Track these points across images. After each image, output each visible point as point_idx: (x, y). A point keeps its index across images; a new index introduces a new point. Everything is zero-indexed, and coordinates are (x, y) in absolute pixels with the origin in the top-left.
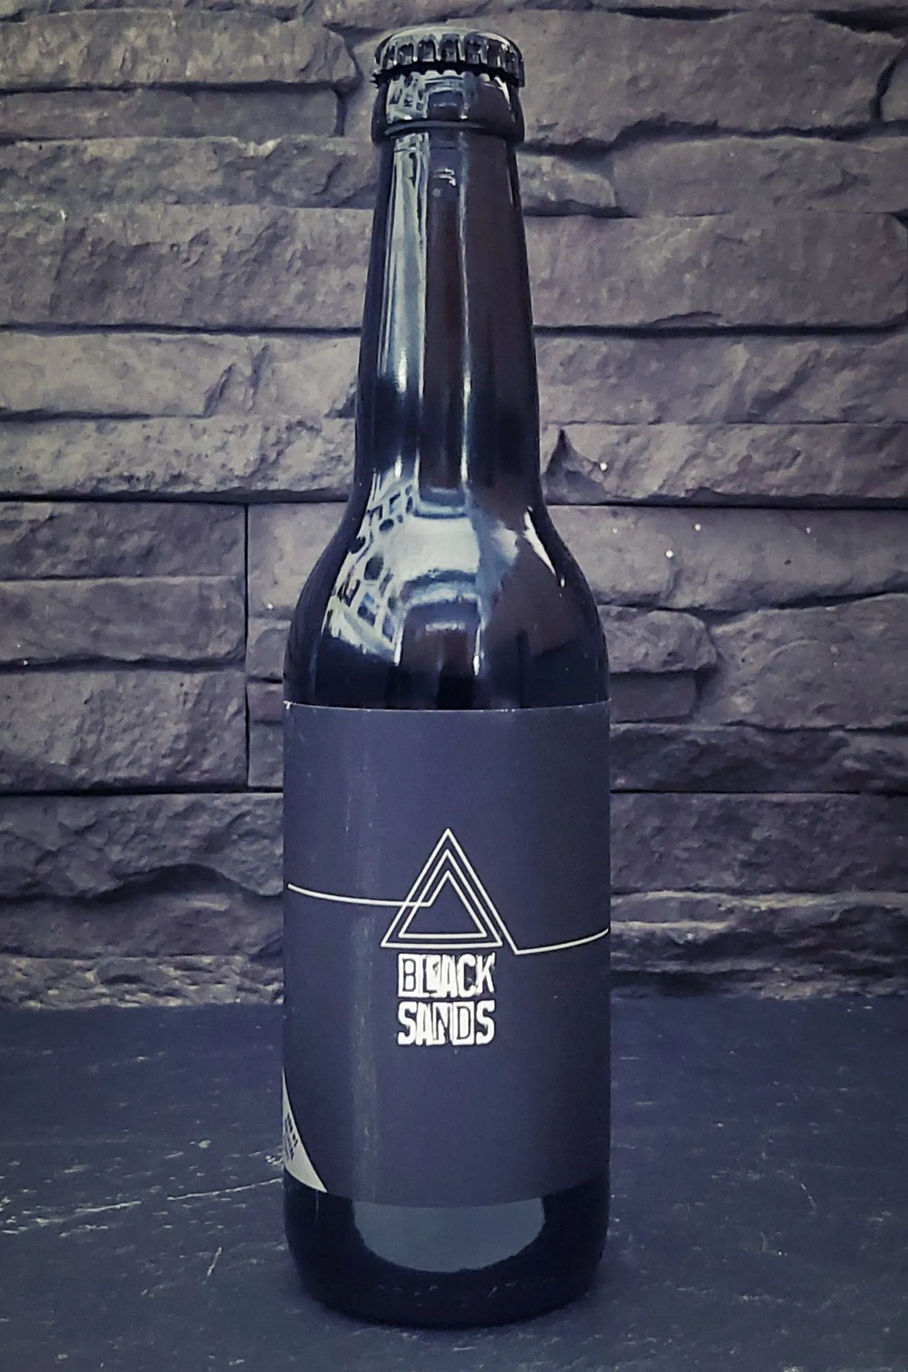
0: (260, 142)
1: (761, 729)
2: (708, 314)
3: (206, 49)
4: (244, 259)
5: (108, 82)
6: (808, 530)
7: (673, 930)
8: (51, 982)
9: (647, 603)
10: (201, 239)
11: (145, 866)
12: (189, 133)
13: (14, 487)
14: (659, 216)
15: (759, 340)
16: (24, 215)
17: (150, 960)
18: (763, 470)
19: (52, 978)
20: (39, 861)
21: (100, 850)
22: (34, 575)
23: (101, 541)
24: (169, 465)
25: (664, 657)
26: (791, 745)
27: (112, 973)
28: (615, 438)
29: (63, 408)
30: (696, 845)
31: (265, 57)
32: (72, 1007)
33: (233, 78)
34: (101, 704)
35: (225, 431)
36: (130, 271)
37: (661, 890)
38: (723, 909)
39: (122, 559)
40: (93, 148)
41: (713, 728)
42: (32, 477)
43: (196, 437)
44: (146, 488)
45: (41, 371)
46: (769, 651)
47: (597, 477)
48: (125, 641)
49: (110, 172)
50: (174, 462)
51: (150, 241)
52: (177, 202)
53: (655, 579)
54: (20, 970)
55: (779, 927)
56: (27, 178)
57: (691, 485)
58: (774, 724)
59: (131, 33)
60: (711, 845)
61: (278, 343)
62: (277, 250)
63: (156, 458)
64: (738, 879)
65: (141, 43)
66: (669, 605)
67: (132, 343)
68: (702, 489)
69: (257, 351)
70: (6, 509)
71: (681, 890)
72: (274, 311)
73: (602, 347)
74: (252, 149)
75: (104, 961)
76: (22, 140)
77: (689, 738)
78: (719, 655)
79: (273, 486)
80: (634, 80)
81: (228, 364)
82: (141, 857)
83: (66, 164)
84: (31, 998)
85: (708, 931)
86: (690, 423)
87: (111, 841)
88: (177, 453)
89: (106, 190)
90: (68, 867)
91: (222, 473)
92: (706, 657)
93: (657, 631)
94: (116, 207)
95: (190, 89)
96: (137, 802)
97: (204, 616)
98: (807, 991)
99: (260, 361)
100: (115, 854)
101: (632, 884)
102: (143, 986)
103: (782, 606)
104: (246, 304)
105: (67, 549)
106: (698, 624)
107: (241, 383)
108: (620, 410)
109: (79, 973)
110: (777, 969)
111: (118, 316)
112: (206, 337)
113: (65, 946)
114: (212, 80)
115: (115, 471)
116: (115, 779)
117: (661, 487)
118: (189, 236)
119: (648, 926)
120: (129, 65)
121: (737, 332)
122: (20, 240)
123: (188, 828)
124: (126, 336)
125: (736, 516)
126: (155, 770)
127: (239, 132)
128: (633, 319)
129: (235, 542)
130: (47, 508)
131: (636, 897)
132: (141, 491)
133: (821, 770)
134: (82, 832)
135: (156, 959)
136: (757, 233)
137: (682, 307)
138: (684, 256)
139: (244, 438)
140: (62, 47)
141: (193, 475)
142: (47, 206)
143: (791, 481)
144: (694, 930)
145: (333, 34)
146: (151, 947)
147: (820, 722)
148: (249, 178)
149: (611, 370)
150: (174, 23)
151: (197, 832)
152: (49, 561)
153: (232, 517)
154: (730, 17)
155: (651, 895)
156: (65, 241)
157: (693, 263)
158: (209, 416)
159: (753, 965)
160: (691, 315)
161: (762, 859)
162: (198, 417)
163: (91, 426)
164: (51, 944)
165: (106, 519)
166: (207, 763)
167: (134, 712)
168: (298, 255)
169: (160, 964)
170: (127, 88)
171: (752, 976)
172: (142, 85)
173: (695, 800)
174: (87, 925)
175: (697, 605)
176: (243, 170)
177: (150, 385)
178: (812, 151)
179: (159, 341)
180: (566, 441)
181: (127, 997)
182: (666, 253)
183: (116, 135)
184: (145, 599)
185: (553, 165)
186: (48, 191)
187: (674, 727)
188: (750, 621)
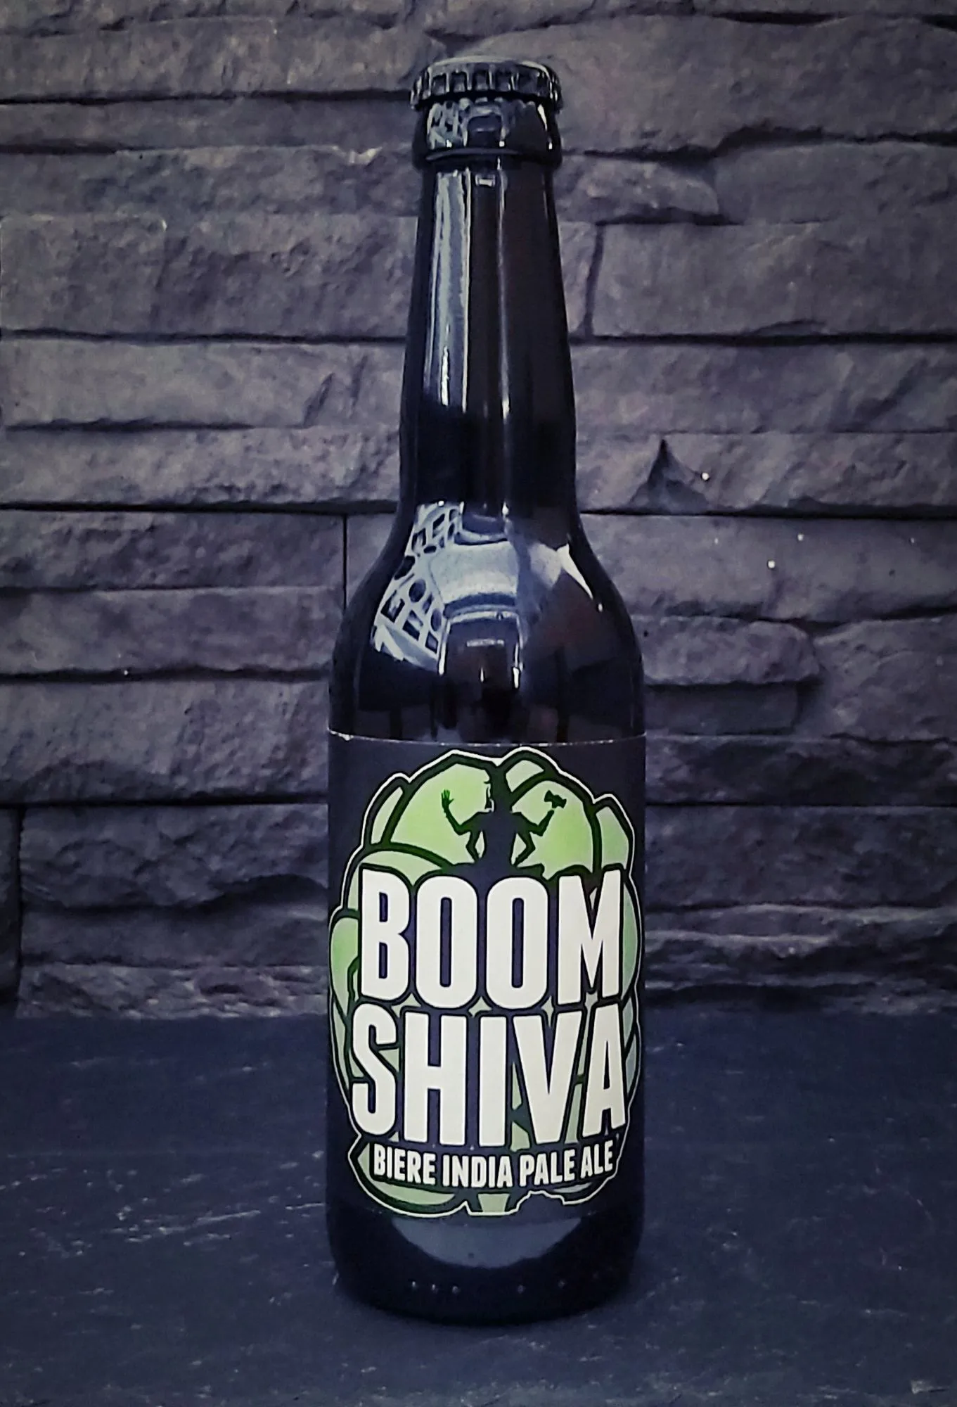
0: (360, 152)
1: (864, 741)
2: (812, 322)
3: (307, 57)
4: (344, 268)
5: (208, 89)
6: (913, 541)
7: (774, 944)
8: (152, 991)
9: (748, 614)
10: (302, 248)
11: (245, 876)
12: (288, 141)
13: (115, 497)
14: (762, 223)
15: (863, 349)
16: (126, 224)
17: (249, 970)
18: (867, 480)
19: (152, 988)
20: (138, 871)
21: (200, 860)
22: (135, 585)
23: (201, 552)
24: (269, 476)
25: (766, 669)
26: (894, 758)
27: (213, 983)
28: (716, 448)
29: (164, 417)
30: (796, 858)
31: (366, 67)
32: (172, 1017)
33: (335, 86)
34: (202, 713)
35: (325, 441)
36: (230, 280)
37: (761, 903)
38: (824, 922)
39: (220, 569)
40: (195, 157)
41: (816, 740)
42: (132, 488)
43: (296, 447)
44: (247, 499)
45: (142, 380)
46: (873, 662)
47: (699, 487)
48: (225, 652)
49: (210, 181)
50: (275, 472)
51: (250, 249)
52: (277, 212)
53: (755, 590)
54: (120, 979)
55: (883, 942)
56: (127, 187)
57: (794, 494)
58: (876, 737)
59: (234, 41)
60: (811, 857)
61: (377, 352)
62: (376, 258)
63: (256, 470)
64: (841, 892)
65: (242, 51)
66: (770, 616)
67: (231, 353)
68: (804, 499)
69: (357, 360)
70: (107, 520)
71: (781, 903)
72: (374, 320)
73: (703, 356)
74: (352, 158)
75: (204, 971)
76: (122, 147)
77: (789, 751)
78: (822, 668)
79: (374, 497)
80: (737, 86)
81: (329, 373)
82: (239, 869)
83: (166, 173)
84: (132, 1007)
85: (811, 945)
86: (792, 432)
87: (212, 849)
88: (277, 463)
89: (205, 199)
90: (167, 878)
91: (321, 484)
92: (808, 668)
93: (758, 642)
94: (217, 217)
95: (291, 97)
96: (236, 812)
97: (303, 627)
98: (910, 1005)
99: (360, 370)
100: (215, 864)
101: (733, 898)
102: (241, 995)
103: (886, 617)
104: (347, 314)
105: (167, 559)
106: (800, 635)
107: (341, 393)
108: (722, 419)
109: (178, 983)
110: (879, 984)
111: (219, 325)
112: (305, 347)
113: (166, 955)
114: (311, 88)
115: (216, 481)
116: (216, 790)
117: (765, 497)
118: (289, 246)
119: (749, 940)
120: (230, 73)
121: (840, 340)
122: (121, 249)
123: (286, 838)
124: (227, 345)
125: (840, 525)
126: (254, 780)
127: (340, 140)
128: (736, 326)
129: (334, 552)
130: (147, 519)
131: (736, 910)
132: (241, 502)
133: (923, 783)
134: (182, 842)
135: (255, 970)
136: (863, 241)
137: (786, 314)
138: (788, 263)
139: (345, 448)
140: (162, 57)
141: (292, 485)
142: (148, 216)
143: (895, 492)
144: (796, 944)
145: (434, 41)
146: (250, 957)
147: (924, 735)
148: (349, 187)
149: (713, 377)
150: (275, 32)
151: (298, 843)
152: (150, 571)
153: (330, 528)
154: (836, 21)
155: (753, 909)
156: (166, 250)
157: (797, 271)
158: (310, 426)
159: (855, 979)
160: (797, 323)
161: (866, 873)
162: (297, 426)
163: (191, 436)
164: (150, 954)
165: (206, 529)
166: (306, 773)
167: (234, 723)
168: (399, 264)
169: (258, 974)
170: (228, 96)
171: (853, 990)
172: (244, 94)
173: (799, 814)
174: (185, 935)
175: (799, 616)
176: (343, 178)
177: (250, 395)
178: (917, 157)
179: (259, 351)
180: (668, 450)
181: (227, 1007)
182: (769, 262)
183: (218, 143)
184: (246, 609)
185: (656, 172)
186: (149, 200)
187: (777, 739)
188: (853, 632)
